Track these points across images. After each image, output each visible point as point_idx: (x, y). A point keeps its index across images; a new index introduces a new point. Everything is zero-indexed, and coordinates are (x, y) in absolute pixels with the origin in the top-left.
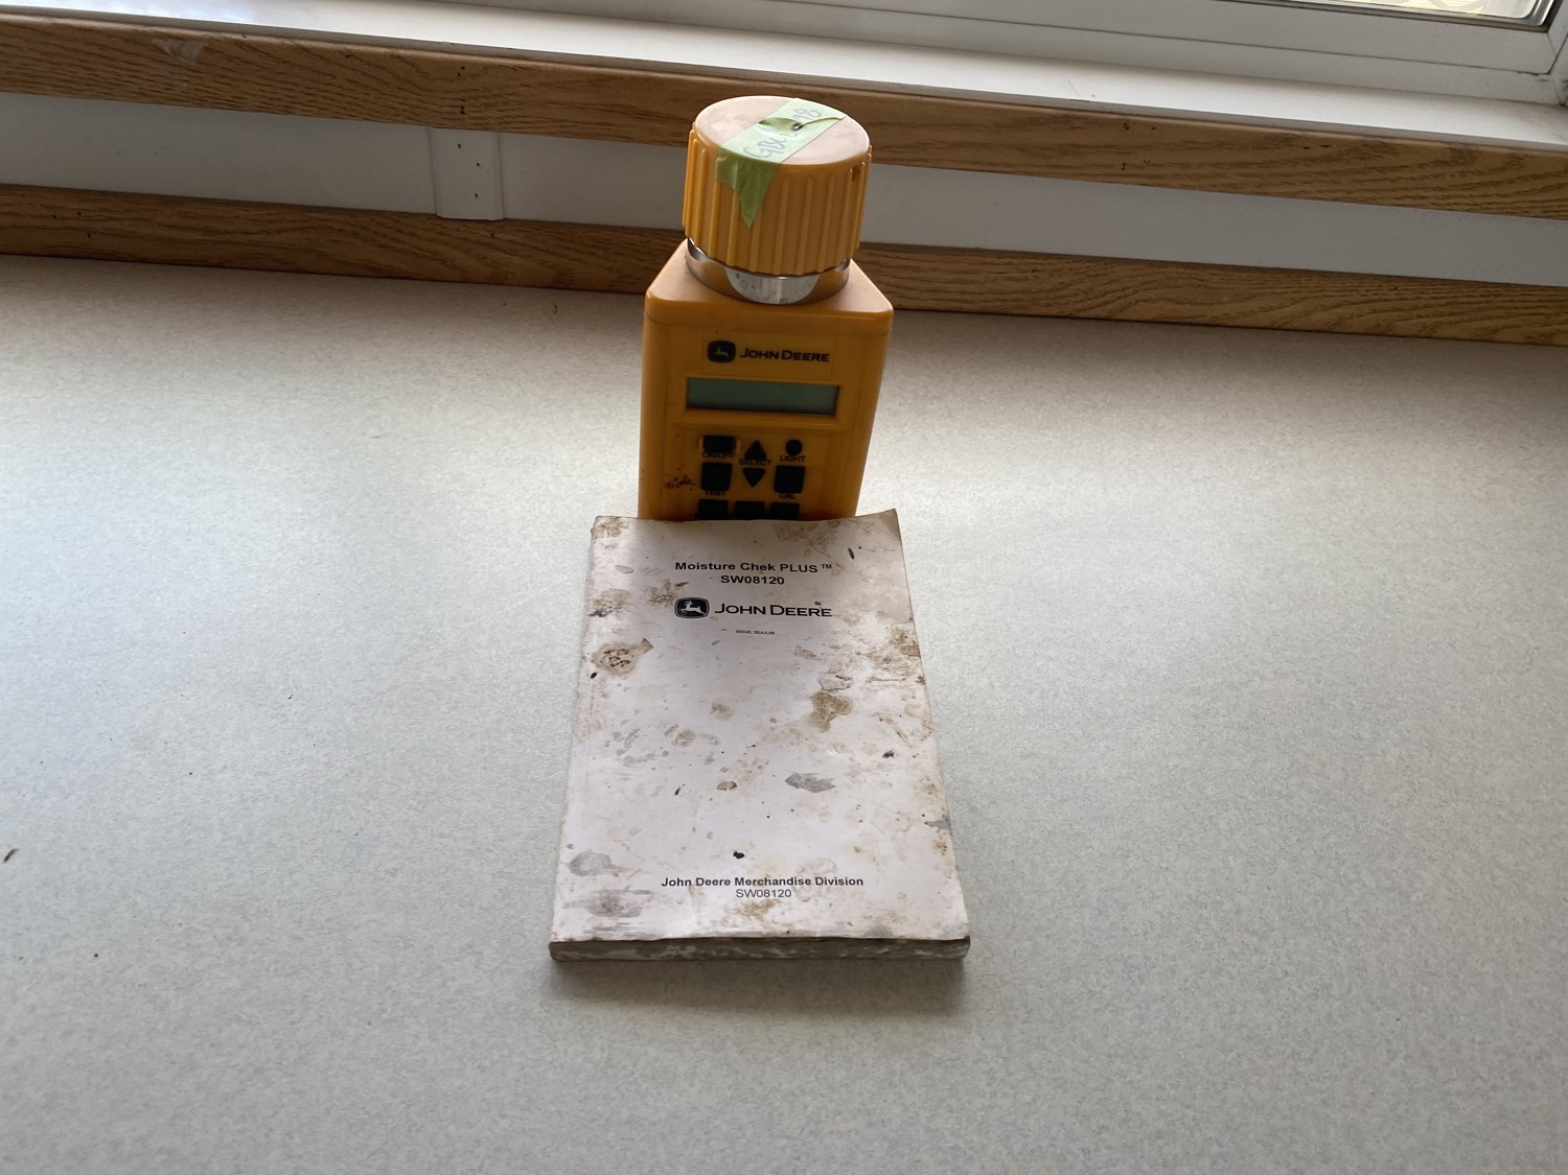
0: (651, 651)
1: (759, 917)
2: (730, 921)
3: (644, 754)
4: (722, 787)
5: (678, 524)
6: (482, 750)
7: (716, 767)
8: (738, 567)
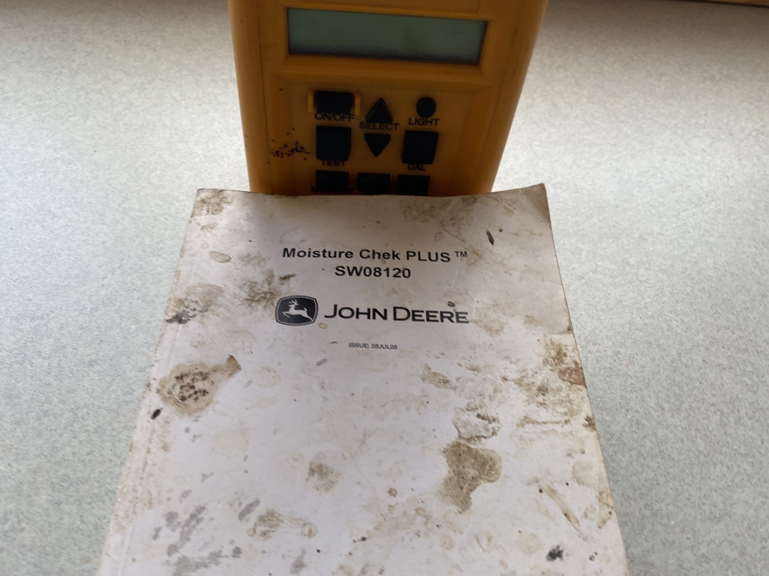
0: (239, 376)
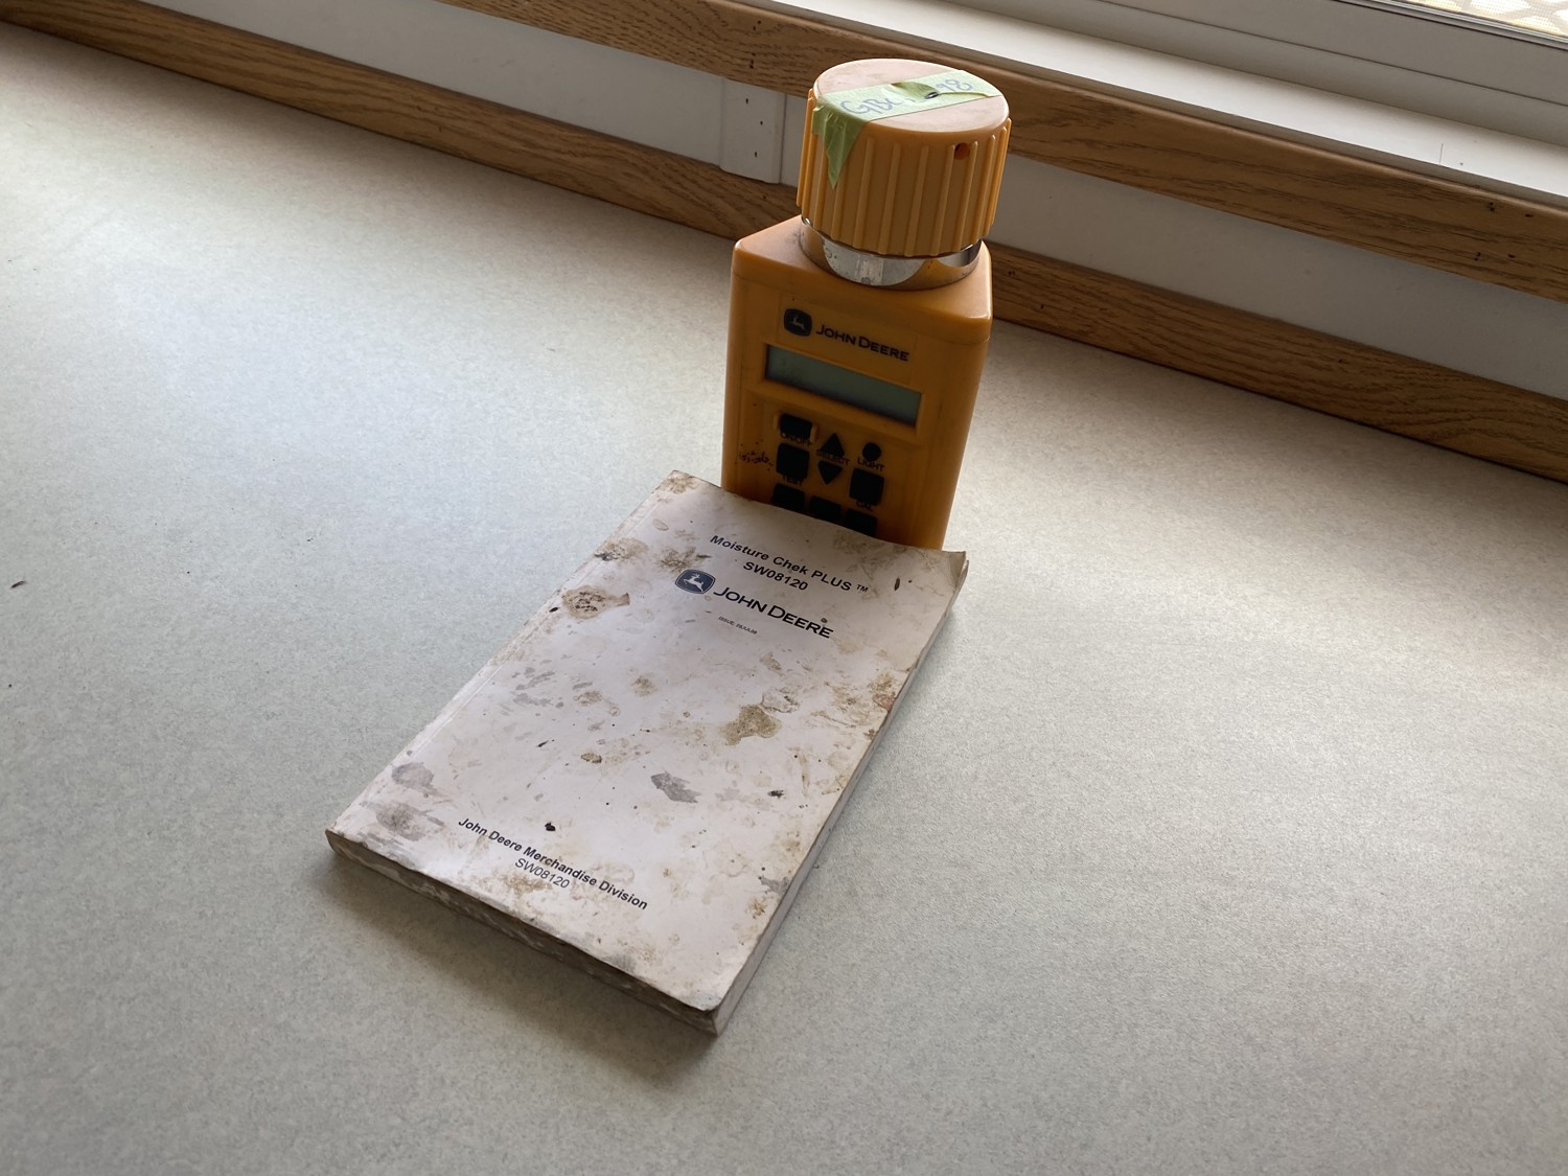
0: (625, 608)
1: (519, 893)
2: (489, 884)
3: (540, 698)
4: (586, 757)
7: (597, 735)
8: (771, 558)
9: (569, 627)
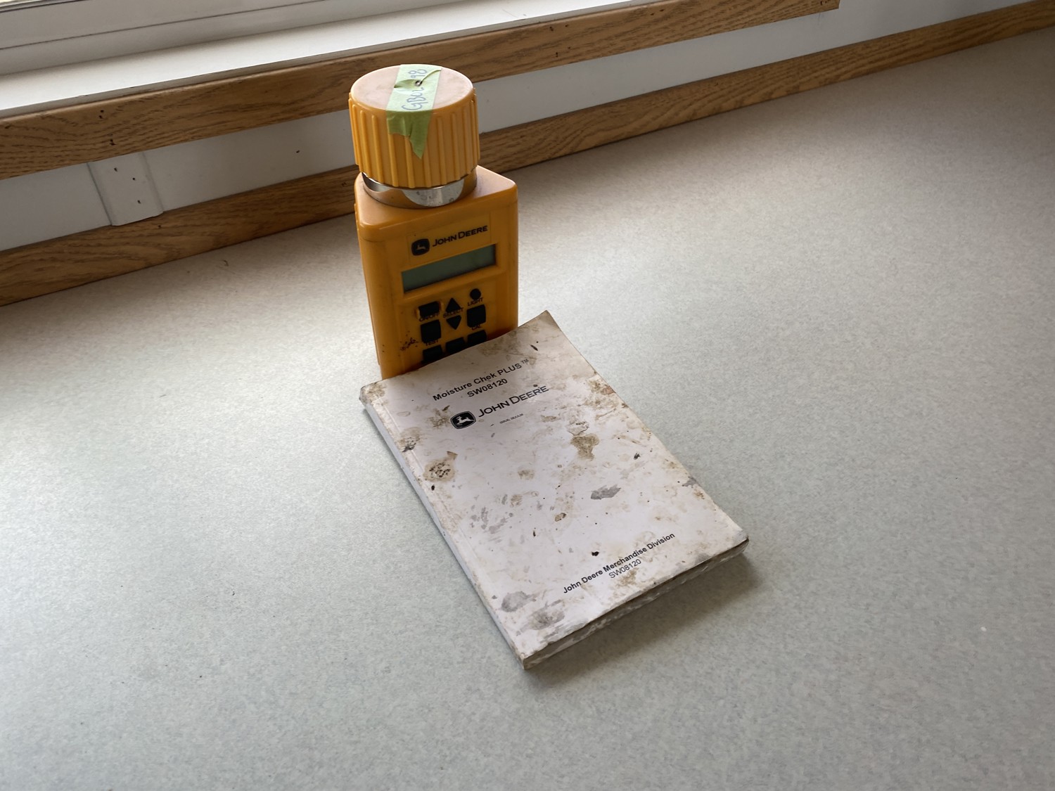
0: (458, 458)
1: (633, 583)
2: (619, 593)
3: (499, 521)
4: (558, 519)
5: (416, 372)
6: (388, 567)
7: (546, 509)
8: (473, 383)
9: (453, 486)
